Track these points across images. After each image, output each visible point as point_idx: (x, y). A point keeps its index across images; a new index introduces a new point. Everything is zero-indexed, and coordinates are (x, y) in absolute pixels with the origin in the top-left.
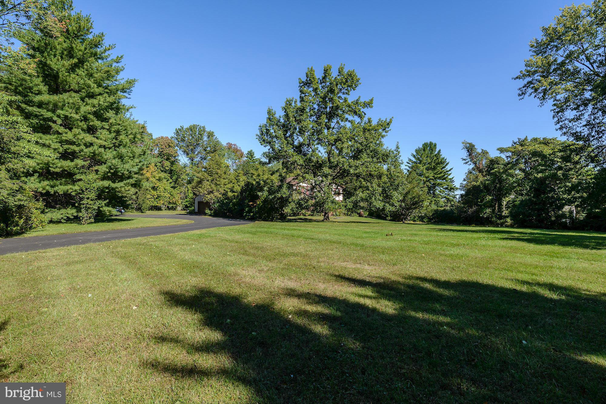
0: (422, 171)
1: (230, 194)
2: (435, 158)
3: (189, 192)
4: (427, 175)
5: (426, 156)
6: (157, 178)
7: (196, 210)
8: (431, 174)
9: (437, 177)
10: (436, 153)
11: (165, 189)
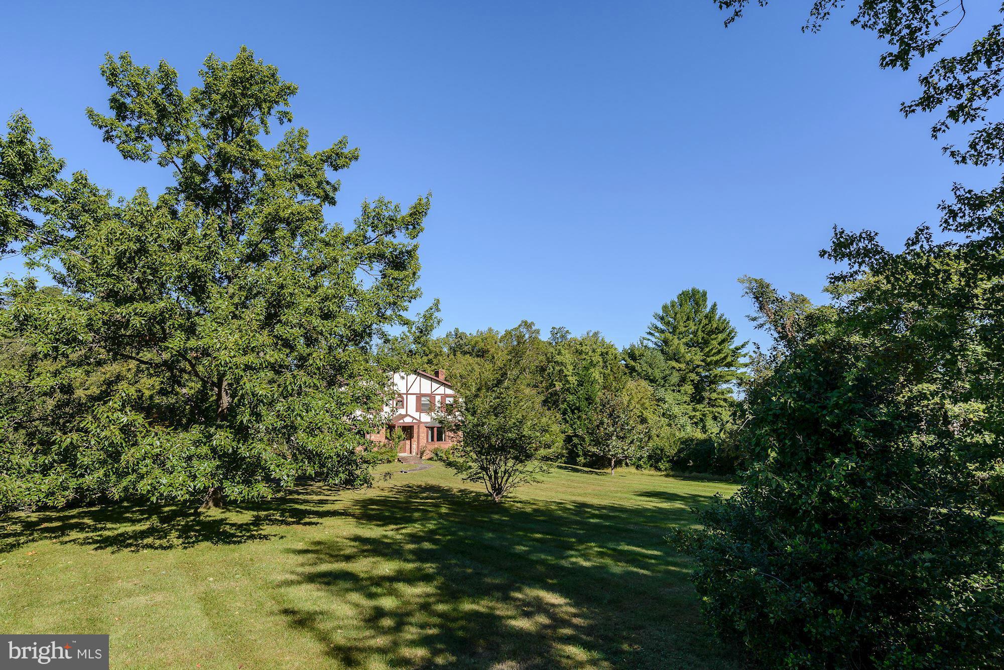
0: (677, 348)
2: (705, 321)
4: (688, 357)
5: (685, 318)
8: (697, 356)
9: (711, 361)
10: (708, 310)
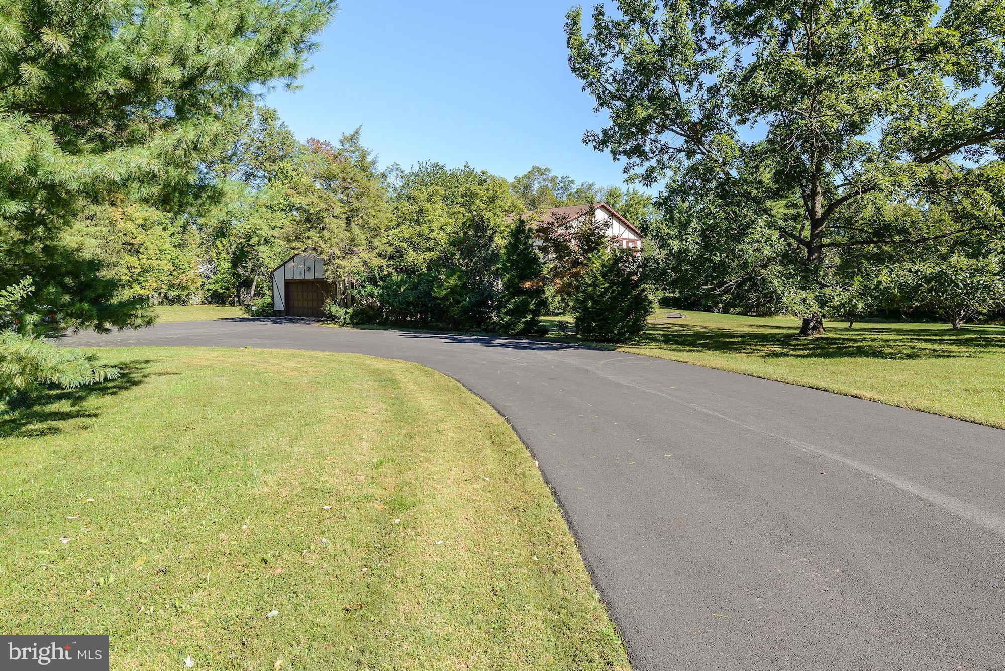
1: (413, 257)
3: (221, 257)
6: (140, 222)
7: (280, 305)
11: (161, 251)
